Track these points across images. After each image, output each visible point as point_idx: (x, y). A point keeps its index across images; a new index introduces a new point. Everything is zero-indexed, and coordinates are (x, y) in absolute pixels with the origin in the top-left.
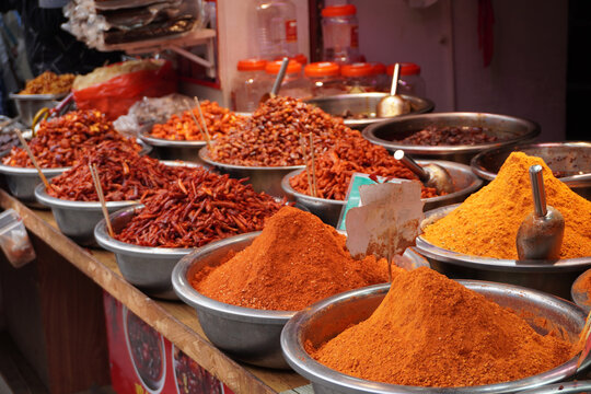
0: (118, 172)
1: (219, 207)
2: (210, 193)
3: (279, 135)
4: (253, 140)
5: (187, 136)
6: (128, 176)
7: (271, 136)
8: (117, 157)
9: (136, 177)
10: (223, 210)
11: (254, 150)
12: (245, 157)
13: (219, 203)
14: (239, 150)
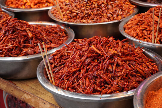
0: (25, 36)
1: (125, 61)
2: (116, 52)
3: (98, 5)
4: (84, 8)
5: (32, 6)
6: (32, 38)
7: (93, 6)
8: (22, 27)
9: (37, 38)
10: (128, 62)
11: (86, 14)
12: (82, 18)
13: (125, 58)
14: (77, 14)
